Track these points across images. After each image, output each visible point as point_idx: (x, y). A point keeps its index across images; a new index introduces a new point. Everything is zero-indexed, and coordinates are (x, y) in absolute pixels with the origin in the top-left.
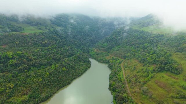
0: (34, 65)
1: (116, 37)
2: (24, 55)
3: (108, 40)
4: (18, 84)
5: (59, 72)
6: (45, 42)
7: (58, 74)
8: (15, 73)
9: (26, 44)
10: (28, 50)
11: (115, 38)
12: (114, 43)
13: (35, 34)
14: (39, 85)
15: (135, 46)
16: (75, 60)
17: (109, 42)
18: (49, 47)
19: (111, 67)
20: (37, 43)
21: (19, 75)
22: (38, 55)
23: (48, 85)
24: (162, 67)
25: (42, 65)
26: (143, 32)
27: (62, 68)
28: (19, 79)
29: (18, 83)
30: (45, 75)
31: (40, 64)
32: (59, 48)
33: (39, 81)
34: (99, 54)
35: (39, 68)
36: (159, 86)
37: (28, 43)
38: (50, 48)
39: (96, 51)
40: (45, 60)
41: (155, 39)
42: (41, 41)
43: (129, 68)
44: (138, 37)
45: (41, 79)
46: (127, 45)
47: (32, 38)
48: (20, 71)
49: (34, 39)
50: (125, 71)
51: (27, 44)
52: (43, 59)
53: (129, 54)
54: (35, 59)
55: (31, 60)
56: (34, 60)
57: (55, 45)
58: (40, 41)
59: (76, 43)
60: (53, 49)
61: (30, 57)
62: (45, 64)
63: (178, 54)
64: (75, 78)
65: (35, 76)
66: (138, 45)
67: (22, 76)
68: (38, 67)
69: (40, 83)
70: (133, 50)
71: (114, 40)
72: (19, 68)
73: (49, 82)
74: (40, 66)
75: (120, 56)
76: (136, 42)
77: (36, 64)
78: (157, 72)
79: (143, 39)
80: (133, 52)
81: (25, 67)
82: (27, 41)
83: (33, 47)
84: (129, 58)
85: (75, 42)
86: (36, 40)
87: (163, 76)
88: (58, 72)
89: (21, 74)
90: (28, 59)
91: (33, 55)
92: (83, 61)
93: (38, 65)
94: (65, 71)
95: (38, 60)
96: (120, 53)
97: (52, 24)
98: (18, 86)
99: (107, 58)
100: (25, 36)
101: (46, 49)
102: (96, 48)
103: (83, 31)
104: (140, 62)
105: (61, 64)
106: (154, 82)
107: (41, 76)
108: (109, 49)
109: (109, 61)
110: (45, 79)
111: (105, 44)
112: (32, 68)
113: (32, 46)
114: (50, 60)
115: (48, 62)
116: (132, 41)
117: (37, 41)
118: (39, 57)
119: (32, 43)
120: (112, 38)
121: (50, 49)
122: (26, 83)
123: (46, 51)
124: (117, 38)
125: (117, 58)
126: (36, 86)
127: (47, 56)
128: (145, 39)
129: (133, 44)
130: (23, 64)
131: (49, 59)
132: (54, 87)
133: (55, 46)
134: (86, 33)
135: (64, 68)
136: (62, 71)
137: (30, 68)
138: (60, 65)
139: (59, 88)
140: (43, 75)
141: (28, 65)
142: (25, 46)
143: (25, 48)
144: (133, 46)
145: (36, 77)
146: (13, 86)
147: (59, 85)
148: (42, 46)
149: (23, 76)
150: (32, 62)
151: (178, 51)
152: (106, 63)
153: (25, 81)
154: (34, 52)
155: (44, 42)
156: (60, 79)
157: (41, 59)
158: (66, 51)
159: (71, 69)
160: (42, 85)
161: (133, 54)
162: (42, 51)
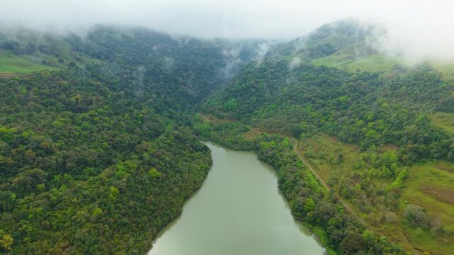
0: (62, 168)
1: (257, 83)
2: (22, 137)
3: (237, 91)
4: (26, 233)
5: (142, 183)
6: (77, 99)
7: (142, 189)
8: (8, 196)
9: (19, 105)
10: (29, 121)
11: (256, 86)
12: (254, 98)
13: (39, 76)
14: (95, 228)
15: (314, 102)
16: (170, 145)
17: (241, 95)
18: (91, 112)
19: (270, 161)
20: (53, 100)
21: (22, 201)
22: (65, 137)
23: (125, 224)
24: (420, 150)
25: (86, 164)
26: (323, 69)
27: (147, 170)
28: (24, 217)
29: (27, 228)
30: (106, 196)
31: (79, 162)
32: (117, 114)
33: (94, 215)
34: (223, 128)
35: (77, 174)
36: (438, 199)
37: (24, 102)
38: (94, 116)
39: (208, 120)
40: (93, 151)
41: (360, 84)
42: (63, 96)
43: (322, 158)
44: (315, 82)
45: (98, 211)
46: (293, 101)
47: (34, 86)
48: (23, 190)
49: (39, 88)
50: (314, 166)
51: (22, 106)
52: (84, 146)
53: (303, 125)
54: (60, 149)
55: (49, 152)
56: (58, 152)
57: (106, 107)
58: (59, 94)
59: (151, 100)
60: (102, 117)
61: (43, 143)
62: (95, 162)
63: (445, 117)
64: (187, 198)
65: (75, 200)
66: (322, 101)
67: (34, 205)
68: (74, 174)
69: (97, 222)
70: (314, 114)
71: (253, 90)
72: (16, 179)
73: (124, 215)
74: (80, 168)
75: (282, 129)
76: (315, 95)
77: (69, 165)
78: (410, 164)
79: (329, 85)
80: (313, 118)
81: (34, 176)
82: (21, 95)
83: (44, 112)
84: (308, 134)
85: (148, 98)
86: (47, 91)
87: (434, 174)
88: (140, 182)
89: (26, 198)
90: (37, 148)
91: (52, 135)
92: (191, 149)
93: (74, 165)
94: (158, 178)
95: (72, 152)
96: (279, 123)
97: (74, 50)
98: (26, 239)
99: (249, 137)
100: (12, 81)
101: (84, 119)
102: (205, 112)
103: (161, 71)
104: (345, 141)
105: (141, 158)
106: (419, 190)
107: (93, 200)
108: (244, 115)
109: (256, 143)
110: (109, 208)
111: (232, 102)
112: (57, 178)
113: (39, 111)
114: (104, 149)
115: (99, 156)
116: (302, 92)
117: (49, 96)
118: (70, 141)
119: (36, 102)
120: (248, 87)
121: (97, 119)
122: (51, 226)
123: (86, 124)
124: (260, 86)
125: (274, 134)
126: (89, 232)
127: (93, 139)
128: (334, 86)
129: (309, 99)
130: (27, 166)
131: (101, 148)
132: (142, 229)
133: (107, 109)
134: (167, 74)
135: (154, 171)
136: (151, 178)
137: (50, 178)
138: (140, 162)
139: (155, 230)
140: (99, 198)
141: (43, 168)
142: (17, 111)
143: (18, 117)
144: (309, 103)
145: (79, 204)
146: (11, 243)
147: (155, 222)
148: (67, 110)
149: (38, 206)
150: (54, 157)
151: (440, 110)
152: (249, 150)
153: (45, 219)
154: (52, 126)
155: (73, 99)
156: (151, 203)
157: (77, 148)
158: (140, 122)
159: (171, 172)
160: (107, 227)
161: (316, 122)
162: (73, 123)
